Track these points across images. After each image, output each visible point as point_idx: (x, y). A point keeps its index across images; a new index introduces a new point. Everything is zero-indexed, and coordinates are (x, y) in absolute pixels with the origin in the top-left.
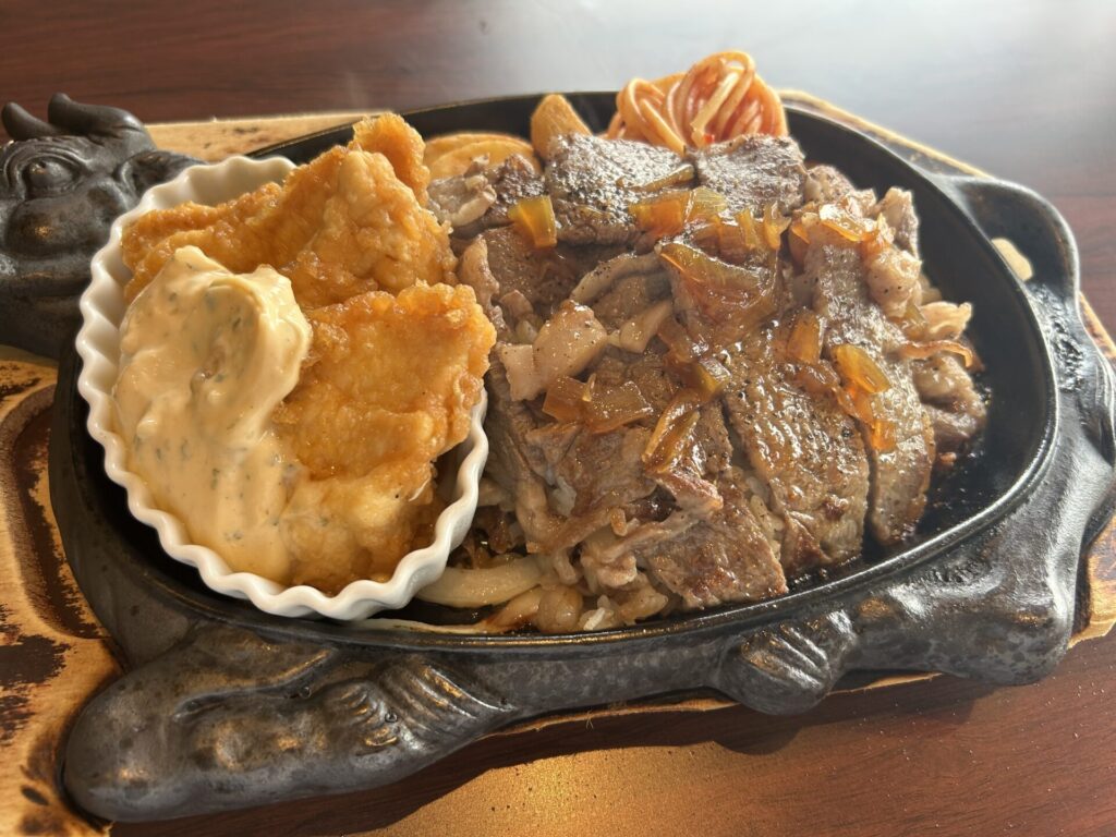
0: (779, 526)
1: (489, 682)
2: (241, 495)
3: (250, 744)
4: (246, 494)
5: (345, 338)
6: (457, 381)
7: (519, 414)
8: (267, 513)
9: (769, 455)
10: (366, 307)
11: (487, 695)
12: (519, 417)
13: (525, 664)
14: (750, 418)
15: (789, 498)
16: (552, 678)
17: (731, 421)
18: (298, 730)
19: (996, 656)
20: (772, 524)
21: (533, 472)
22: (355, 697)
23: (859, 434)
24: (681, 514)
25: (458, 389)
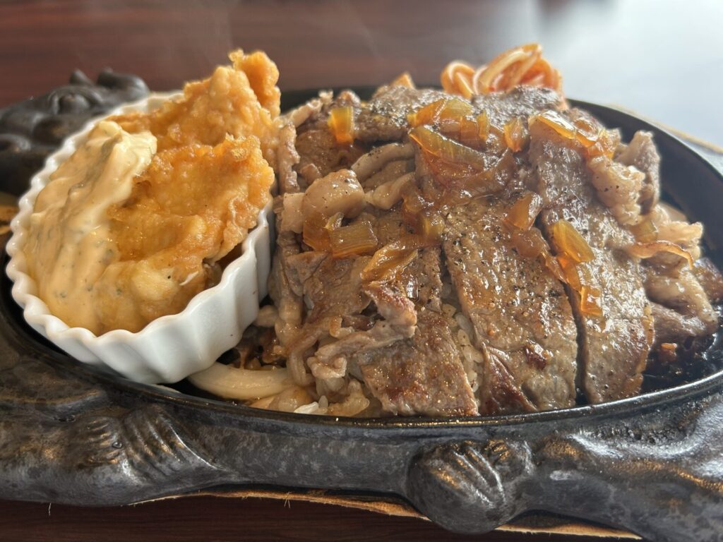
0: (478, 358)
1: (206, 441)
2: (73, 266)
3: (9, 440)
4: (76, 266)
5: (170, 168)
6: (233, 200)
7: (289, 245)
8: (86, 281)
9: (472, 293)
10: (191, 152)
11: (202, 451)
12: (289, 248)
13: (236, 430)
14: (460, 260)
15: (487, 334)
16: (256, 447)
17: (446, 263)
18: (47, 438)
19: (679, 517)
20: (471, 356)
21: (292, 292)
22: (98, 425)
23: (567, 298)
24: (383, 323)
25: (232, 207)
